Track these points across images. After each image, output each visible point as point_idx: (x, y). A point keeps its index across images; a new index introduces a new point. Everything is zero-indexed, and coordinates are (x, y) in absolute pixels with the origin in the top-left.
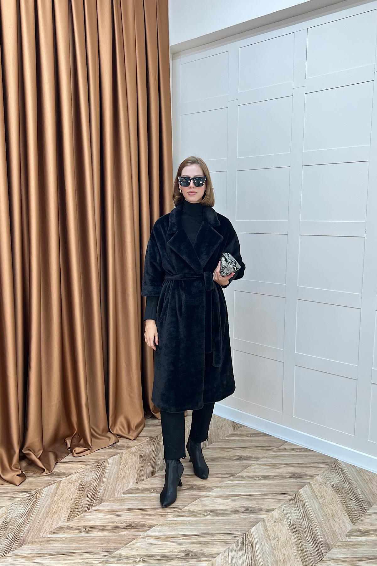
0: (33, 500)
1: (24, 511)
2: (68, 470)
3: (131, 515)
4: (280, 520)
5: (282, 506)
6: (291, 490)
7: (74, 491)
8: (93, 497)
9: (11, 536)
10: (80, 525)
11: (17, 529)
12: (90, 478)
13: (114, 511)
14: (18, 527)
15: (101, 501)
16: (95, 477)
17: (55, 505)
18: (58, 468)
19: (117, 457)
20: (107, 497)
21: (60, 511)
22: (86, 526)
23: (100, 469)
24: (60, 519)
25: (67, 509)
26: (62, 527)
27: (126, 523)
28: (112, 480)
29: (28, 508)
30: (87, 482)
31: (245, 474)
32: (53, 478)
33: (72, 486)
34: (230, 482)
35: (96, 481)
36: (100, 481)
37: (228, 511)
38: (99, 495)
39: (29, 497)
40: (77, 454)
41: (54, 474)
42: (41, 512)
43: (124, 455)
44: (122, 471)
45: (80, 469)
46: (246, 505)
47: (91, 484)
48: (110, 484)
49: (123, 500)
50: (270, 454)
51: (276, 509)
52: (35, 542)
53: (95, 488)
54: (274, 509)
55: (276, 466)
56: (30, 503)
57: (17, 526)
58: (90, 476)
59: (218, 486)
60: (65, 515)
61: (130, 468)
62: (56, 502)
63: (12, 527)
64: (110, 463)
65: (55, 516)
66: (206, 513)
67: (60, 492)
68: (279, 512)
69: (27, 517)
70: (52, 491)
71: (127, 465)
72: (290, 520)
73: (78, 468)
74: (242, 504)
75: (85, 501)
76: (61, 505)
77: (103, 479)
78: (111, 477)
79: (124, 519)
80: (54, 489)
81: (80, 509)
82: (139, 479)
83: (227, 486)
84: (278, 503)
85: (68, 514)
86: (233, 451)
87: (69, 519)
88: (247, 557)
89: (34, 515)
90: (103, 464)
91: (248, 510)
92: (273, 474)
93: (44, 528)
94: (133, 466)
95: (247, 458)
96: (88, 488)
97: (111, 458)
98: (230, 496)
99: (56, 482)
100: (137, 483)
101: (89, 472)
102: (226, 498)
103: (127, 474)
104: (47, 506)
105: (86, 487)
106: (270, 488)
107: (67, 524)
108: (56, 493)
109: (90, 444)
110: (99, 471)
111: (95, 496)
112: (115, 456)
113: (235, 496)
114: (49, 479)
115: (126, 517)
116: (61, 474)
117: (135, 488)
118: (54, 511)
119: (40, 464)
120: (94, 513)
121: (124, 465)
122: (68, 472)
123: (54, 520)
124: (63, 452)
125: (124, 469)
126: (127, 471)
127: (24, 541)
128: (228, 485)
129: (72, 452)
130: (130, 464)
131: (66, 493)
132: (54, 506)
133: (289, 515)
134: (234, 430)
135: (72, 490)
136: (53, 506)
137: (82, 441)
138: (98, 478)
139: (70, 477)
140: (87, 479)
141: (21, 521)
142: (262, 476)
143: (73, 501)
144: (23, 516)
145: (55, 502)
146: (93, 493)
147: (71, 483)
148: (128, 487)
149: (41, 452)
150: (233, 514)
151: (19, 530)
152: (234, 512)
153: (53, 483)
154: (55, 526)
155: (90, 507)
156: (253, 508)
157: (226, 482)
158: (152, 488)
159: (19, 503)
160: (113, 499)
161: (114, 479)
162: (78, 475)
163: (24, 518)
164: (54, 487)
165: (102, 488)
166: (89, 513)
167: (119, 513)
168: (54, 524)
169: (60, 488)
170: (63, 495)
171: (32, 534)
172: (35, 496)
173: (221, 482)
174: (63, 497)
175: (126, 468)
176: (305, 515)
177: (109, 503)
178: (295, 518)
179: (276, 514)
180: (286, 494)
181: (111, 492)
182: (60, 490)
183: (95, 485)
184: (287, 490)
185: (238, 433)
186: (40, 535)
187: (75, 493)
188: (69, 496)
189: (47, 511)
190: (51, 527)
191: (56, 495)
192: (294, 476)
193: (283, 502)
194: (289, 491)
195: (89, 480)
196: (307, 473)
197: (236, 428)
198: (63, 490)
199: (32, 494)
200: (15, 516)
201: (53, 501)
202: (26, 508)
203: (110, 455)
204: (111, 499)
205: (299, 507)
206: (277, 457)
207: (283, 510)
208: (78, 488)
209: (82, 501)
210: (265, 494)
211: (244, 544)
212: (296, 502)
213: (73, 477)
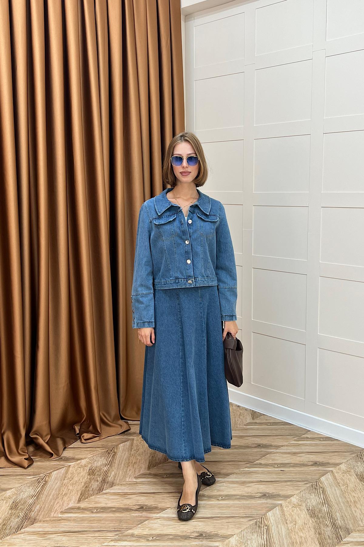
0: (42, 482)
1: (34, 493)
2: (77, 455)
3: (143, 498)
4: (299, 505)
5: (301, 492)
6: (311, 477)
7: (84, 475)
8: (104, 481)
9: (21, 515)
10: (91, 506)
11: (27, 509)
12: (99, 464)
13: (125, 494)
14: (29, 507)
15: (112, 485)
16: (105, 462)
18: (67, 453)
19: (128, 443)
20: (118, 481)
21: (71, 493)
22: (97, 507)
23: (110, 454)
24: (70, 500)
25: (78, 491)
26: (73, 507)
27: (138, 506)
28: (122, 465)
29: (38, 490)
30: (97, 467)
31: (263, 462)
32: (62, 463)
33: (82, 471)
34: (247, 469)
35: (107, 466)
36: (111, 466)
37: (244, 496)
38: (110, 479)
39: (38, 480)
40: (85, 440)
41: (63, 459)
42: (51, 494)
43: (135, 442)
44: (133, 457)
45: (89, 455)
46: (263, 491)
47: (100, 470)
48: (121, 469)
49: (135, 484)
50: (291, 442)
51: (294, 495)
52: (47, 521)
53: (105, 472)
54: (293, 495)
55: (297, 454)
56: (39, 485)
57: (27, 506)
58: (100, 462)
59: (234, 473)
60: (75, 497)
61: (142, 454)
63: (22, 507)
64: (120, 449)
65: (65, 498)
66: (221, 498)
68: (297, 497)
69: (37, 498)
70: (61, 475)
71: (139, 451)
72: (308, 506)
73: (87, 454)
74: (259, 490)
75: (95, 485)
76: (71, 488)
77: (114, 464)
78: (122, 463)
79: (136, 502)
80: (64, 473)
81: (91, 492)
82: (151, 464)
83: (244, 473)
84: (297, 490)
85: (78, 496)
86: (251, 439)
87: (79, 501)
88: (263, 538)
89: (44, 497)
90: (113, 450)
91: (265, 495)
92: (293, 462)
93: (54, 508)
94: (145, 453)
95: (267, 446)
96: (98, 473)
97: (121, 445)
98: (247, 482)
99: (65, 467)
100: (149, 468)
101: (99, 458)
102: (242, 484)
103: (138, 460)
104: (56, 489)
105: (96, 471)
106: (290, 475)
107: (78, 505)
108: (65, 477)
109: (99, 431)
110: (109, 457)
111: (106, 479)
113: (252, 482)
114: (58, 463)
115: (138, 501)
116: (70, 459)
117: (147, 473)
118: (64, 493)
119: (48, 448)
120: (105, 496)
121: (135, 451)
122: (77, 457)
123: (64, 501)
124: (72, 439)
125: (136, 455)
126: (139, 458)
127: (35, 519)
128: (244, 472)
129: (80, 438)
130: (141, 450)
131: (76, 477)
132: (64, 489)
133: (309, 501)
134: (253, 419)
135: (82, 474)
136: (62, 489)
137: (91, 428)
138: (108, 463)
139: (79, 461)
140: (97, 464)
141: (32, 501)
142: (281, 464)
143: (83, 484)
144: (33, 497)
145: (65, 485)
146: (103, 477)
147: (81, 468)
148: (139, 472)
149: (49, 436)
150: (249, 499)
151: (30, 510)
152: (251, 497)
153: (62, 468)
154: (65, 507)
155: (100, 490)
156: (270, 493)
157: (243, 469)
158: (165, 474)
159: (28, 485)
160: (124, 483)
161: (124, 464)
162: (87, 461)
163: (34, 498)
164: (63, 471)
165: (113, 473)
166: (100, 496)
167: (131, 496)
168: (65, 505)
169: (70, 472)
170: (73, 479)
171: (43, 513)
172: (44, 479)
173: (237, 469)
174: (72, 481)
175: (138, 454)
176: (326, 501)
177: (120, 486)
178: (314, 504)
179: (294, 500)
180: (306, 481)
181: (122, 476)
182: (70, 474)
183: (105, 470)
184: (307, 478)
185: (258, 421)
186: (51, 514)
187: (84, 477)
188: (78, 480)
189: (57, 493)
190: (62, 508)
191: (66, 479)
192: (315, 464)
193: (302, 489)
194: (310, 478)
195: (99, 465)
196: (330, 461)
197: (255, 417)
198: (72, 474)
199: (41, 477)
200: (25, 497)
201: (62, 484)
202: (36, 490)
203: (121, 442)
204: (122, 483)
205: (319, 494)
206: (298, 445)
207: (302, 496)
208: (88, 472)
209: (92, 484)
210: (284, 481)
211: (260, 527)
212: (316, 489)
213: (83, 462)
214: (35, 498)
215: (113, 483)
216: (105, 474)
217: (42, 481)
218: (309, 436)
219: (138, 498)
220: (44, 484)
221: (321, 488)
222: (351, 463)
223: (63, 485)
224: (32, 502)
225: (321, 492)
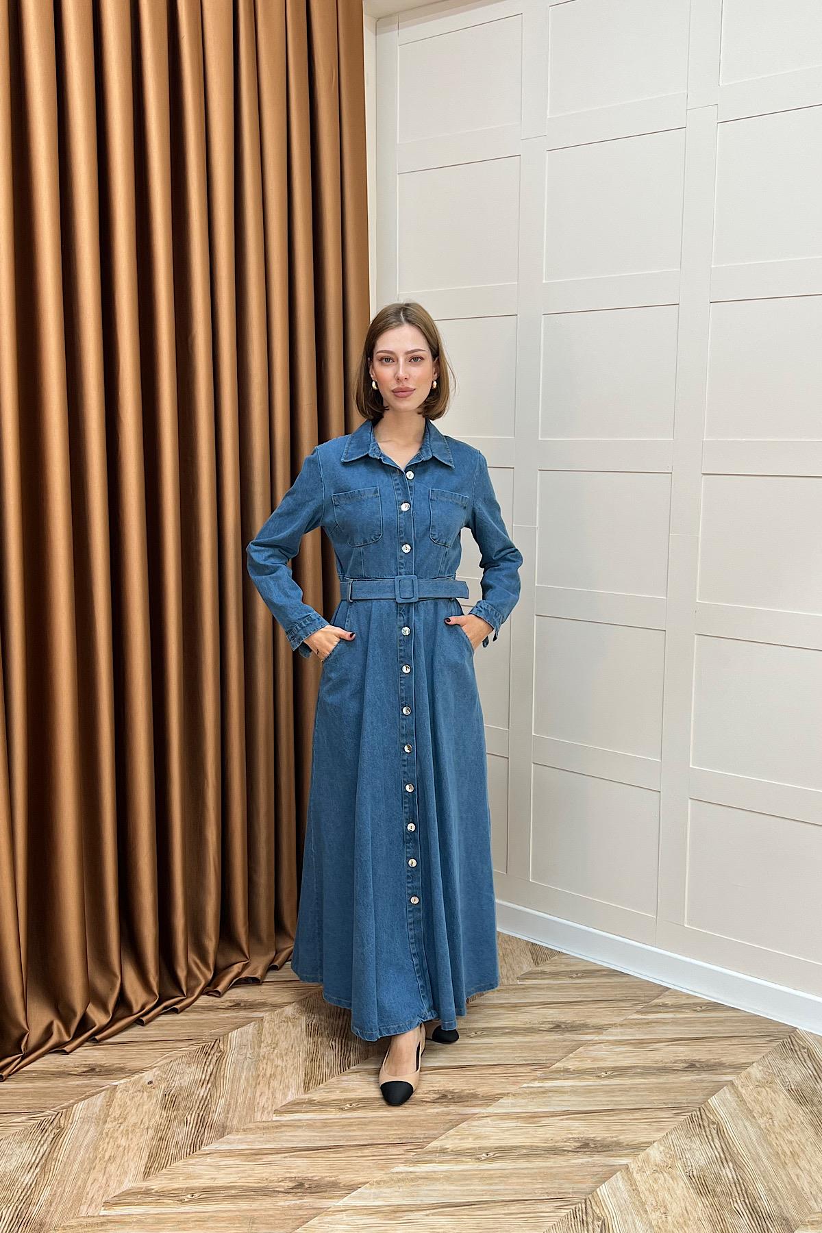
0: (51, 1131)
1: (34, 1158)
2: (131, 1062)
3: (300, 1162)
4: (667, 1166)
5: (669, 1136)
6: (688, 1099)
7: (152, 1109)
8: (202, 1122)
9: (7, 1213)
10: (177, 1186)
11: (21, 1198)
12: (186, 1080)
13: (257, 1153)
14: (23, 1194)
15: (222, 1131)
16: (199, 1075)
17: (108, 1143)
19: (250, 1029)
20: (235, 1122)
22: (192, 1189)
23: (210, 1057)
24: (125, 1173)
25: (141, 1149)
26: (133, 1191)
27: (291, 1181)
28: (242, 1081)
29: (41, 1151)
30: (181, 1088)
31: (571, 1064)
32: (96, 1081)
33: (146, 1099)
34: (536, 1084)
35: (205, 1085)
36: (214, 1084)
37: (538, 1148)
38: (216, 1117)
39: (41, 1124)
42: (74, 1160)
43: (266, 1025)
44: (265, 1061)
45: (159, 1059)
46: (582, 1136)
47: (190, 1095)
48: (241, 1091)
49: (276, 1127)
50: (630, 1017)
51: (654, 1142)
52: (71, 1227)
53: (203, 1101)
54: (651, 1143)
55: (648, 1045)
56: (44, 1138)
57: (20, 1191)
58: (189, 1075)
59: (508, 1093)
60: (135, 1164)
61: (286, 1054)
62: (110, 1135)
63: (8, 1193)
64: (233, 1044)
65: (112, 1169)
66: (484, 1155)
67: (116, 1111)
68: (662, 1148)
69: (43, 1169)
70: (97, 1110)
71: (279, 1048)
72: (690, 1167)
73: (156, 1057)
74: (572, 1134)
75: (181, 1133)
76: (123, 1142)
77: (222, 1081)
78: (240, 1076)
79: (285, 1173)
80: (102, 1106)
81: (173, 1151)
82: (310, 1078)
83: (531, 1093)
84: (658, 1130)
85: (144, 1163)
86: (539, 1011)
87: (146, 1174)
89: (59, 1167)
90: (216, 1045)
91: (586, 1145)
92: (641, 1063)
93: (87, 1195)
94: (293, 1050)
95: (577, 1026)
96: (185, 1103)
97: (235, 1033)
98: (541, 1115)
99: (105, 1090)
100: (307, 1088)
101: (183, 1066)
102: (531, 1120)
103: (279, 1069)
104: (88, 1146)
105: (180, 1098)
106: (637, 1096)
107: (144, 1184)
108: (108, 1115)
110: (208, 1063)
111: (206, 1120)
112: (245, 1028)
113: (553, 1114)
114: (86, 1082)
115: (289, 1167)
116: (115, 1070)
117: (301, 1099)
118: (107, 1157)
120: (207, 1160)
121: (269, 1048)
122: (131, 1065)
123: (110, 1176)
125: (272, 1057)
126: (279, 1063)
127: (41, 1224)
128: (531, 1090)
130: (284, 1045)
131: (132, 1115)
132: (106, 1145)
133: (688, 1155)
134: (536, 964)
135: (145, 1107)
136: (103, 1145)
138: (207, 1078)
139: (136, 1076)
140: (182, 1081)
141: (29, 1180)
142: (614, 1069)
143: (151, 1132)
144: (30, 1169)
145: (107, 1135)
146: (199, 1114)
147: (143, 1092)
148: (285, 1098)
150: (551, 1156)
151: (28, 1201)
152: (554, 1151)
153: (97, 1093)
154: (113, 1191)
155: (195, 1145)
156: (598, 1141)
157: (528, 1083)
158: (345, 1100)
159: (17, 1138)
160: (250, 1125)
161: (247, 1080)
162: (156, 1074)
163: (34, 1172)
164: (99, 1100)
165: (222, 1102)
166: (196, 1159)
168: (113, 1185)
169: (116, 1102)
170: (125, 1119)
171: (60, 1209)
172: (55, 1122)
173: (514, 1083)
174: (125, 1124)
175: (277, 1056)
176: (727, 1154)
177: (241, 1135)
178: (702, 1162)
179: (655, 1153)
180: (676, 1108)
181: (245, 1110)
182: (117, 1108)
183: (203, 1096)
184: (678, 1100)
185: (547, 969)
186: (81, 1210)
187: (154, 1113)
188: (140, 1122)
189: (91, 1155)
190: (105, 1191)
191: (109, 1119)
192: (692, 1066)
193: (670, 1127)
194: (685, 1101)
195: (186, 1083)
196: (724, 1059)
197: (539, 958)
198: (123, 1106)
199: (47, 1118)
200: (12, 1168)
201: (101, 1133)
202: (38, 1149)
203: (233, 1026)
204: (245, 1127)
205: (710, 1137)
206: (648, 1023)
207: (671, 1143)
208: (161, 1103)
209: (174, 1132)
210: (626, 1109)
211: (585, 1222)
212: (702, 1127)
213: (146, 1077)
214: (36, 1171)
215: (224, 1127)
216: (201, 1104)
217: (51, 1128)
218: (669, 1001)
219: (289, 1161)
220: (57, 1136)
221: (714, 1123)
222: (772, 1062)
223: (104, 1136)
224: (31, 1181)
225: (714, 1132)
